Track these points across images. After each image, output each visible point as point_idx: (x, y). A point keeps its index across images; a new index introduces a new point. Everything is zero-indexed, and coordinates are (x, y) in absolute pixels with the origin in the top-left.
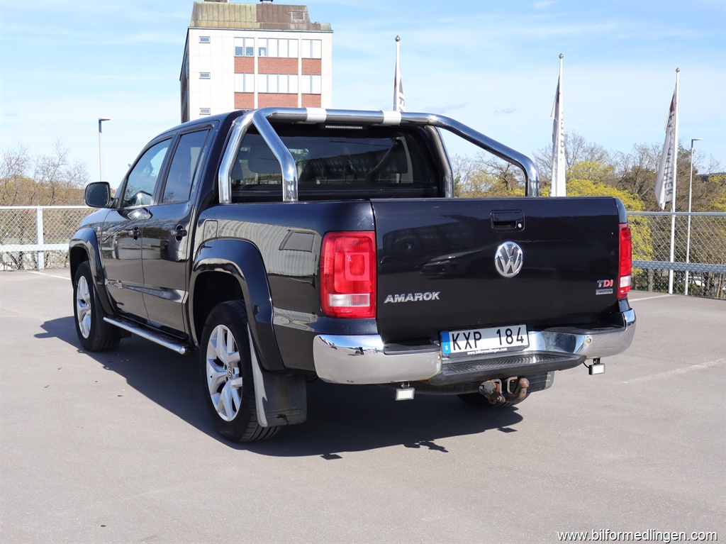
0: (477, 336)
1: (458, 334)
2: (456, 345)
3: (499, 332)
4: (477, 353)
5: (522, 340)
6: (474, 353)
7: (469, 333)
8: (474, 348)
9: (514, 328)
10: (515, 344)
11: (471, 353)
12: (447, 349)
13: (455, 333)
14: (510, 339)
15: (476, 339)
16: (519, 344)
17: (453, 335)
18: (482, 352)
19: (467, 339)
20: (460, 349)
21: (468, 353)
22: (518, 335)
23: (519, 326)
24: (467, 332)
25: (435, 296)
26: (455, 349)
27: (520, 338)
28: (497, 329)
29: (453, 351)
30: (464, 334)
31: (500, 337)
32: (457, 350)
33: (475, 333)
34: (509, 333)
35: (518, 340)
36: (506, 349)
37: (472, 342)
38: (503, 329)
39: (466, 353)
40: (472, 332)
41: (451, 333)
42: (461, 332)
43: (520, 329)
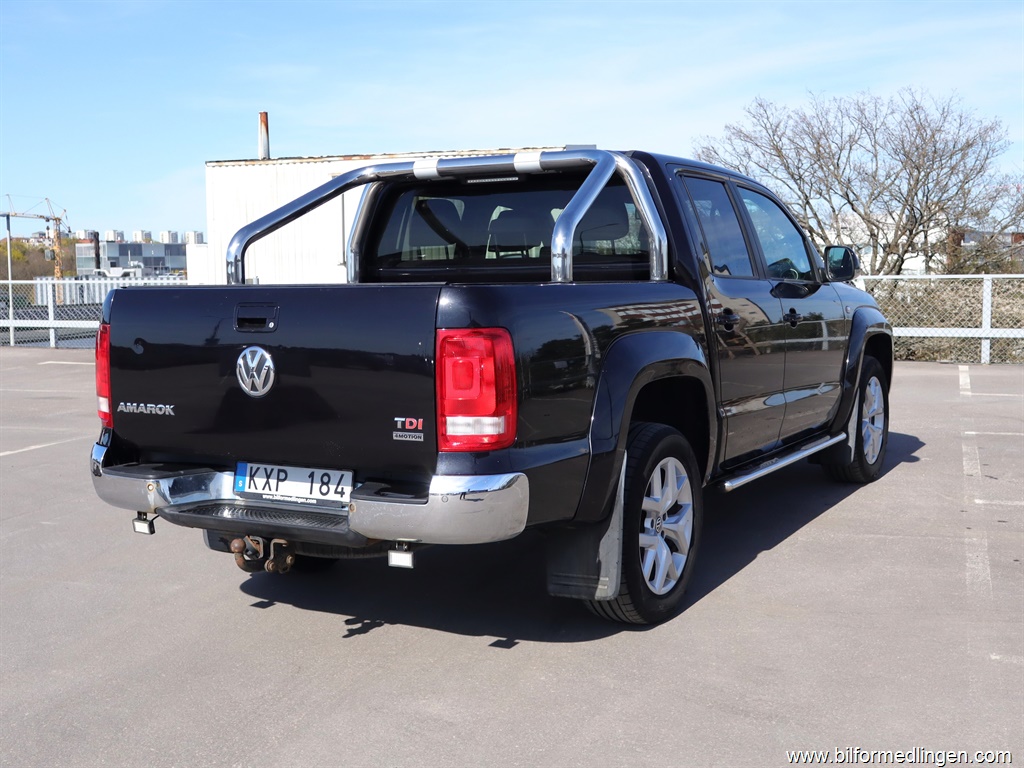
0: (282, 475)
1: (258, 469)
2: (252, 481)
3: (312, 476)
4: (275, 498)
5: (342, 493)
6: (271, 497)
7: (272, 470)
8: (273, 492)
9: (335, 474)
10: (332, 496)
11: (268, 497)
12: (241, 485)
13: (255, 466)
14: (324, 488)
15: (279, 480)
16: (337, 498)
17: (251, 468)
18: (282, 499)
19: (268, 477)
20: (256, 488)
21: (264, 497)
22: (338, 485)
23: (343, 472)
24: (269, 467)
25: (168, 409)
26: (250, 487)
27: (339, 490)
28: (310, 471)
29: (247, 490)
30: (265, 469)
31: (312, 482)
32: (253, 490)
33: (279, 471)
34: (326, 479)
35: (336, 492)
36: (315, 502)
37: (273, 482)
38: (319, 473)
39: (261, 495)
40: (276, 468)
41: (249, 465)
42: (262, 466)
43: (342, 476)
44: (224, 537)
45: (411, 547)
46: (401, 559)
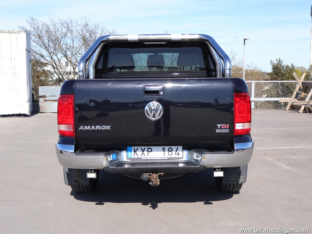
0: (150, 150)
1: (138, 148)
2: (135, 153)
3: (164, 149)
4: (148, 159)
5: (178, 154)
6: (146, 159)
7: (145, 148)
8: (146, 156)
9: (174, 148)
10: (174, 155)
11: (144, 159)
12: (130, 155)
13: (136, 148)
14: (170, 153)
15: (148, 151)
16: (177, 156)
17: (134, 149)
18: (151, 159)
19: (143, 151)
20: (138, 156)
21: (142, 159)
22: (176, 151)
23: (178, 147)
24: (143, 148)
25: (108, 128)
26: (134, 156)
28: (163, 147)
29: (133, 157)
30: (141, 148)
31: (164, 151)
32: (136, 156)
33: (148, 149)
34: (170, 150)
35: (176, 154)
36: (167, 158)
37: (146, 153)
38: (167, 148)
39: (141, 158)
40: (146, 148)
41: (133, 148)
42: (140, 148)
43: (178, 148)
44: (77, 180)
45: (222, 169)
46: (219, 174)
